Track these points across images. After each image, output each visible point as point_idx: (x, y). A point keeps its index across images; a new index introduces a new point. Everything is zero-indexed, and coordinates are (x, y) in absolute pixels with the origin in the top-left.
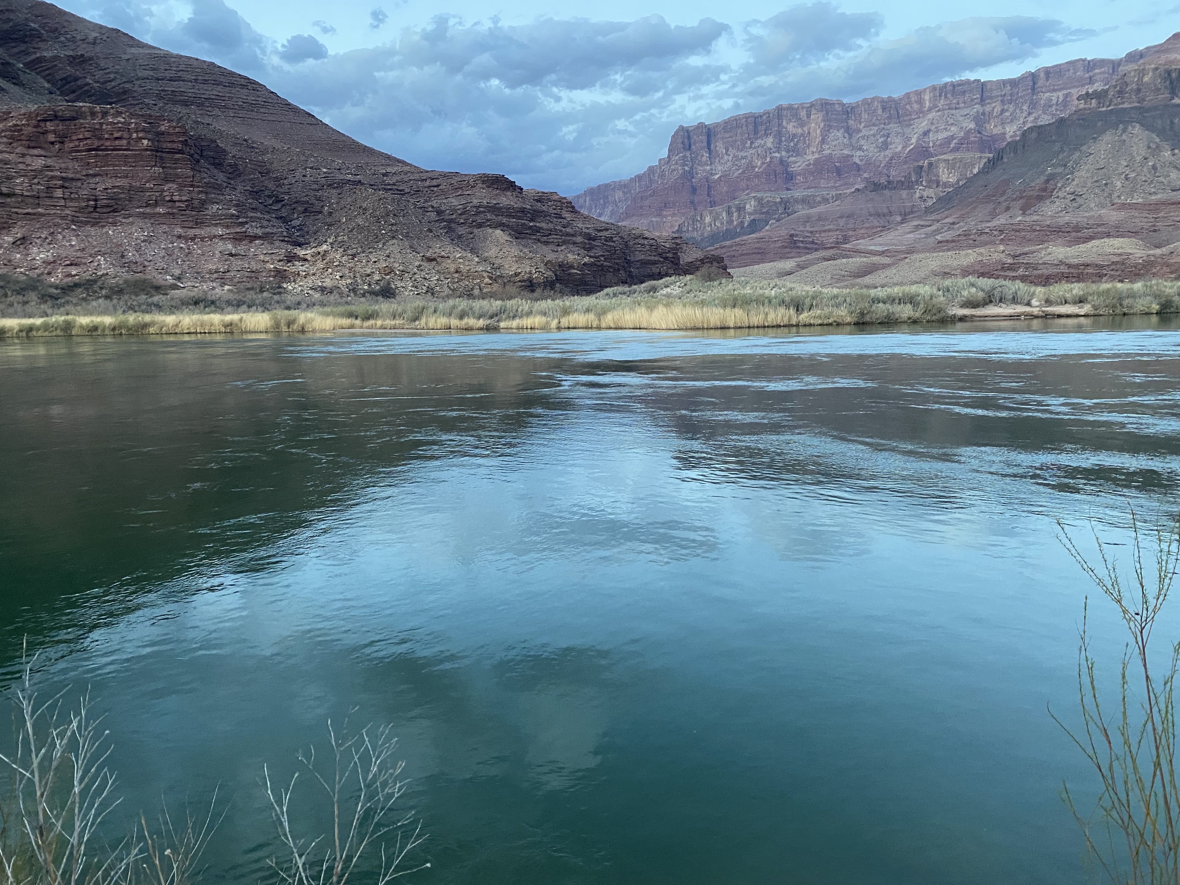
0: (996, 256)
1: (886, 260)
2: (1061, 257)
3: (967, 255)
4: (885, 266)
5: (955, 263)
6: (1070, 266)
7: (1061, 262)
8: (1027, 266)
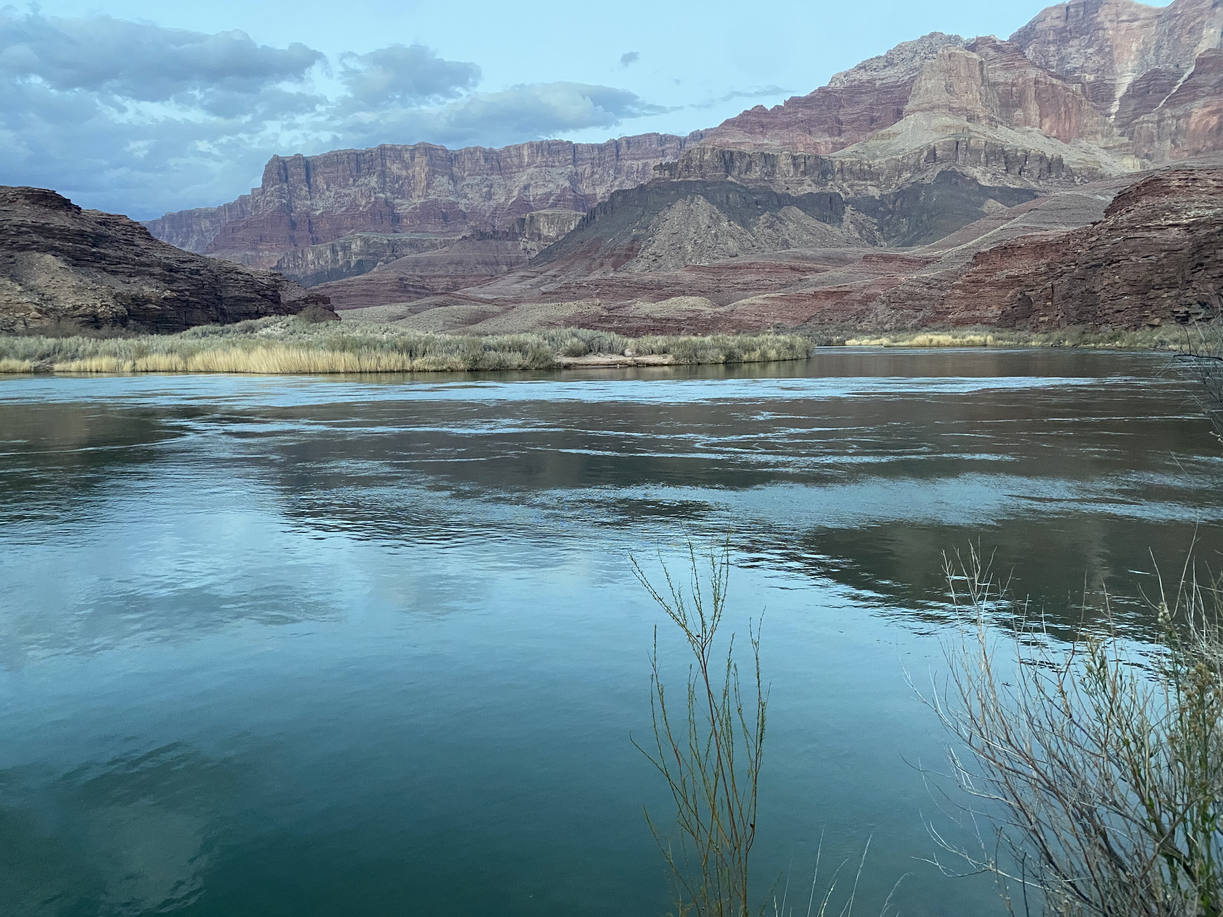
0: (594, 309)
1: (496, 309)
2: (647, 311)
3: (569, 307)
4: (495, 315)
5: (559, 314)
6: (654, 320)
7: (648, 317)
8: (621, 319)
